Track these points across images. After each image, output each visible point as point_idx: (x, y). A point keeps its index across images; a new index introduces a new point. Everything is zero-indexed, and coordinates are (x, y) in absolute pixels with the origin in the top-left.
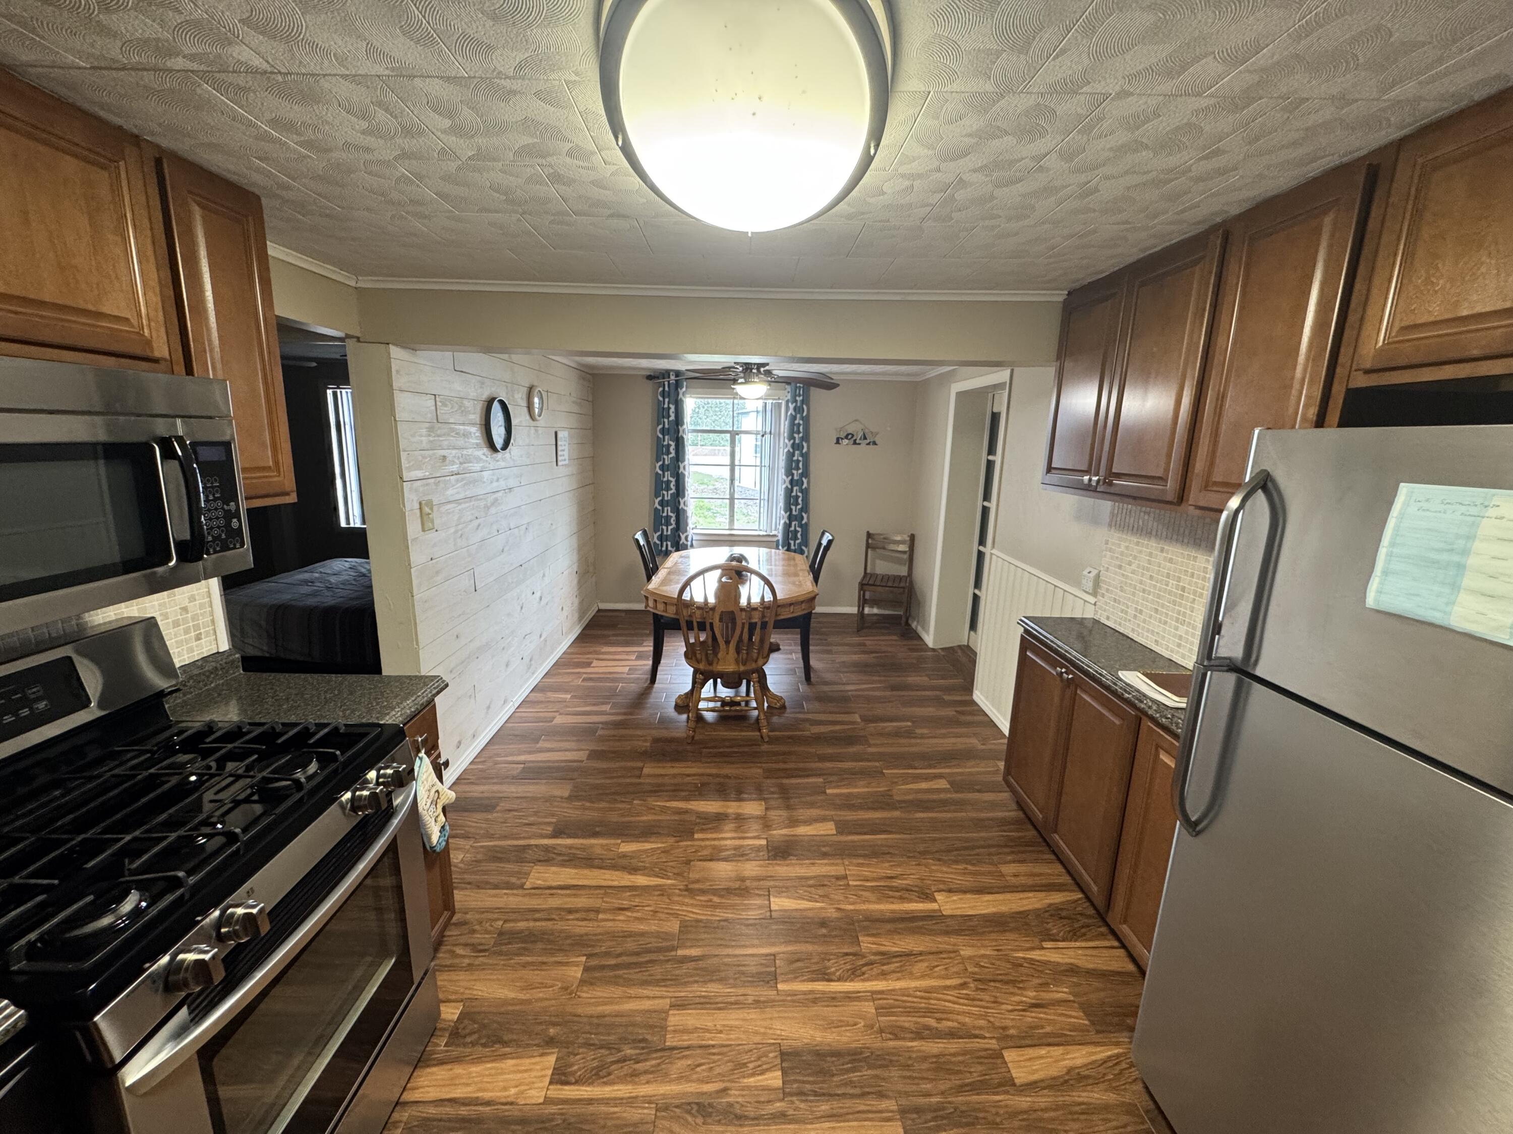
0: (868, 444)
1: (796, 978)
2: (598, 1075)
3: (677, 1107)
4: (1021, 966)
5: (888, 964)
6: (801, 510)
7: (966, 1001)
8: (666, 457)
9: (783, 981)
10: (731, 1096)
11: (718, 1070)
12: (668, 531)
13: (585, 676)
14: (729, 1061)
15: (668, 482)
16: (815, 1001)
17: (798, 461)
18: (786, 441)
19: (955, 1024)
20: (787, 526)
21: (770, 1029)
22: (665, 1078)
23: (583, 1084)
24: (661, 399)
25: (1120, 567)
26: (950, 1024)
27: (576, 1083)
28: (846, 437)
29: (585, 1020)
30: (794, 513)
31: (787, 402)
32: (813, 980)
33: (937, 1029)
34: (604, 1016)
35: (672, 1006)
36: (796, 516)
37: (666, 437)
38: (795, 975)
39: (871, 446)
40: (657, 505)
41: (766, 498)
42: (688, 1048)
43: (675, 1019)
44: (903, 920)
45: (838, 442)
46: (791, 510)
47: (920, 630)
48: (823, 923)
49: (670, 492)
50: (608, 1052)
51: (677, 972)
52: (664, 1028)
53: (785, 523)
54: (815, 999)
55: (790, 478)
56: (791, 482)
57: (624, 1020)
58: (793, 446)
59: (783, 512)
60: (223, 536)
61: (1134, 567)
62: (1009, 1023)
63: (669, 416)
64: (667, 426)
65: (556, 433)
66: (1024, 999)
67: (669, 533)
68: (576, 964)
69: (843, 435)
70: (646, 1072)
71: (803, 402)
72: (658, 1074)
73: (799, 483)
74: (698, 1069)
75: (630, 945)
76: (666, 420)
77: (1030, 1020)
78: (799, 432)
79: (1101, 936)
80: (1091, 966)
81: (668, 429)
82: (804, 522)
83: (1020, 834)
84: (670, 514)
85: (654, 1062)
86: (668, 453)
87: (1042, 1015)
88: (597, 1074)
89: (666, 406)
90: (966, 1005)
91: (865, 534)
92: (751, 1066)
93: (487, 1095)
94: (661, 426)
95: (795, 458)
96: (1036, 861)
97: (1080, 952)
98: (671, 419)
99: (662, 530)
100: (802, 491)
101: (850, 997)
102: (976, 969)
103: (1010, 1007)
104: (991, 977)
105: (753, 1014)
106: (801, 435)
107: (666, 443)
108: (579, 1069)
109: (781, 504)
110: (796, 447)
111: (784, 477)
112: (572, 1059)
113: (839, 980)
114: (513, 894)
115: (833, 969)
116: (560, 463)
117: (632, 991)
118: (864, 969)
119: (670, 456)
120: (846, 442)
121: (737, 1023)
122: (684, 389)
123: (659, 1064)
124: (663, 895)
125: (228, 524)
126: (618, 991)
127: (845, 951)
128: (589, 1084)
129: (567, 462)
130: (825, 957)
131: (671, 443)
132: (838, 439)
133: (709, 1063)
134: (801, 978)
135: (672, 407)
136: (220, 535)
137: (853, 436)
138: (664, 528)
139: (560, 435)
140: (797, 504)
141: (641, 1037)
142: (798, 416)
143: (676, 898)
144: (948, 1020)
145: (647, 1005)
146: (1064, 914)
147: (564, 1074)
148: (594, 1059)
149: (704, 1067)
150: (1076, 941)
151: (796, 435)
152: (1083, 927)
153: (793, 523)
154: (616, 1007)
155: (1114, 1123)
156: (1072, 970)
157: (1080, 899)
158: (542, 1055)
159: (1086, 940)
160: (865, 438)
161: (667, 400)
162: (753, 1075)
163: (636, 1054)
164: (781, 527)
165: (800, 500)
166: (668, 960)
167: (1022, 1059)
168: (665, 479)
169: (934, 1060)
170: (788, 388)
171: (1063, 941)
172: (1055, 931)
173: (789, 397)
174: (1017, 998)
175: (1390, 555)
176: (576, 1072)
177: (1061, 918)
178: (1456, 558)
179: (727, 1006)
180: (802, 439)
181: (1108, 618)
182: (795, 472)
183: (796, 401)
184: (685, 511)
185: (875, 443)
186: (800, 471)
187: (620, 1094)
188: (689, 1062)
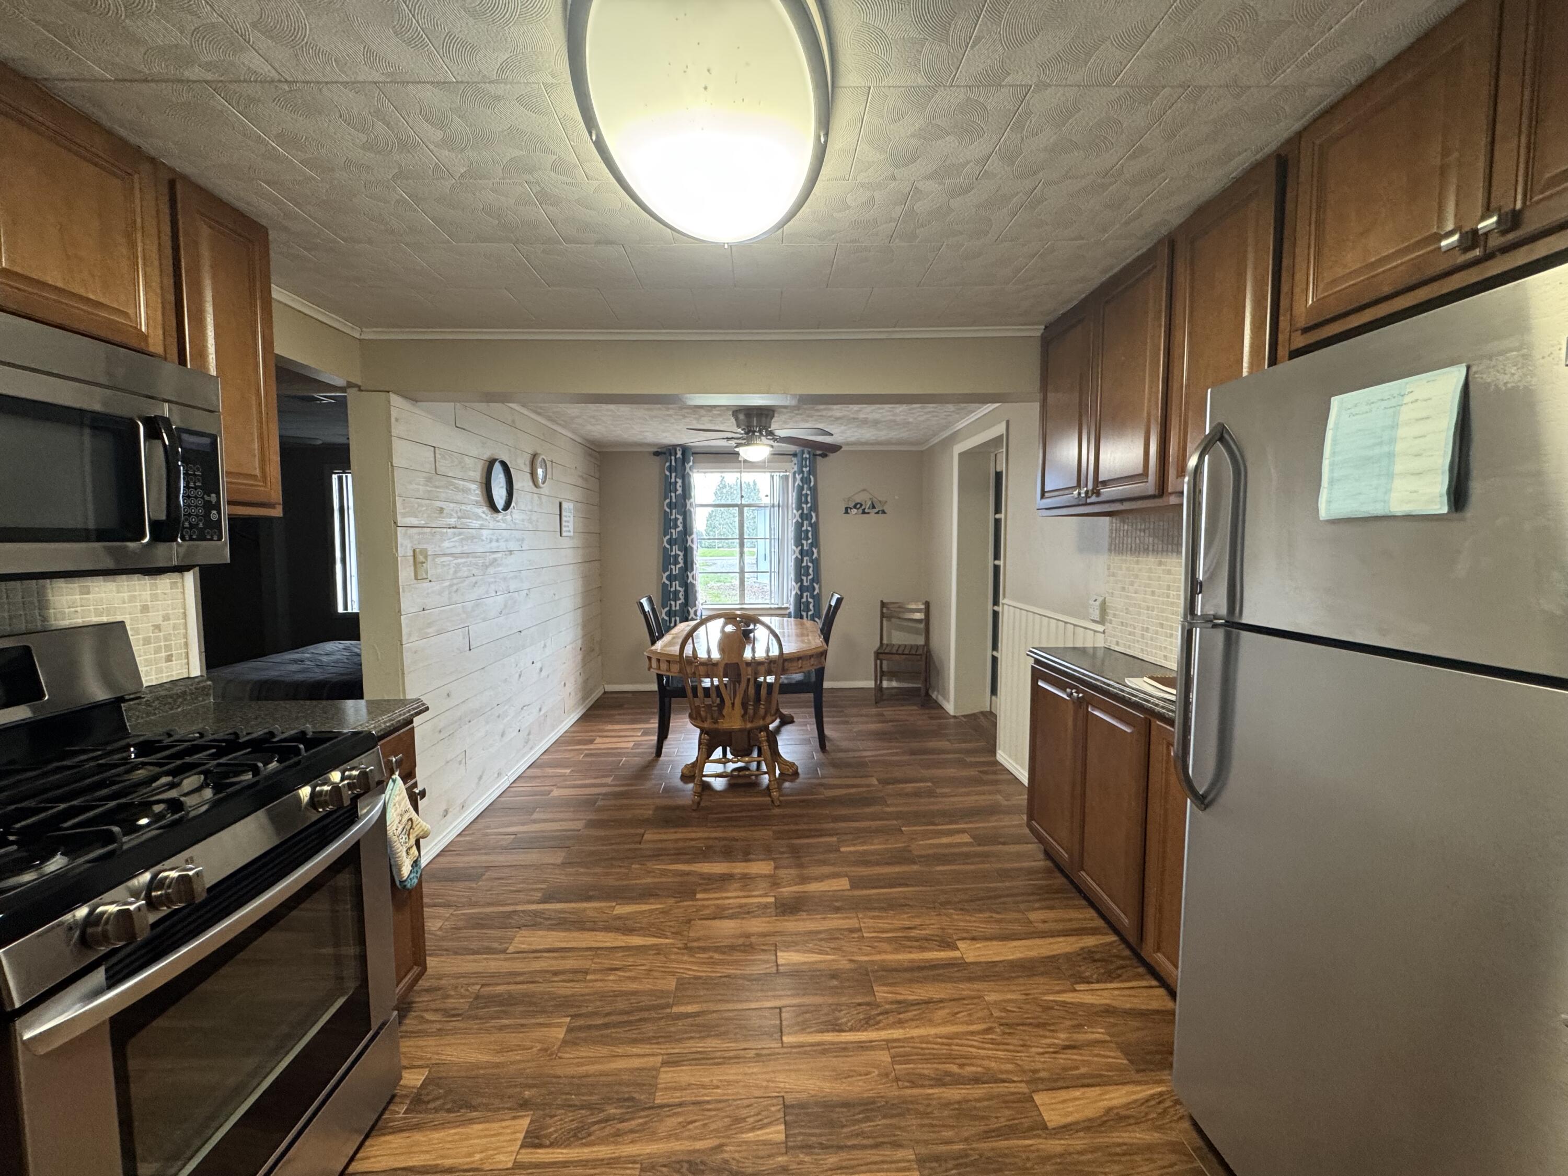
0: (878, 513)
1: (803, 1029)
2: (577, 1136)
3: (664, 1166)
4: (1052, 1008)
5: (904, 1012)
6: (813, 580)
7: (991, 1046)
8: (673, 531)
9: (789, 1034)
10: (726, 1152)
11: (713, 1126)
12: (676, 606)
13: (586, 752)
14: (729, 1117)
15: (676, 556)
16: (824, 1052)
17: (807, 531)
18: (795, 511)
19: (979, 1069)
20: (799, 597)
21: (773, 1082)
22: (653, 1137)
23: (559, 1147)
24: (668, 473)
25: (1123, 589)
26: (974, 1069)
27: (551, 1145)
28: (855, 507)
29: (566, 1081)
30: (805, 584)
31: (794, 473)
32: (822, 1031)
33: (959, 1074)
34: (587, 1076)
35: (664, 1063)
36: (807, 587)
37: (674, 511)
38: (803, 1027)
39: (880, 515)
40: (665, 580)
41: (777, 570)
42: (680, 1105)
43: (667, 1076)
44: (921, 969)
45: (846, 512)
46: (802, 581)
47: (940, 699)
48: (834, 975)
49: (678, 566)
50: (589, 1113)
51: (672, 1029)
52: (655, 1086)
53: (796, 594)
54: (824, 1050)
55: (800, 548)
56: (801, 552)
57: (609, 1079)
58: (801, 516)
59: (793, 583)
60: (201, 525)
61: (1136, 586)
62: (1039, 1066)
63: (676, 490)
64: (674, 500)
65: (560, 504)
66: (1056, 1041)
67: (678, 608)
68: (559, 1025)
69: (851, 505)
70: (632, 1131)
71: (809, 473)
72: (645, 1133)
73: (809, 553)
74: (691, 1126)
75: (621, 1005)
76: (673, 495)
77: (1062, 1061)
78: (807, 503)
79: (1138, 977)
80: (1128, 1006)
81: (676, 503)
82: (815, 593)
83: (1050, 882)
84: (678, 588)
85: (641, 1121)
86: (676, 526)
87: (1075, 1057)
88: (575, 1136)
89: (673, 480)
90: (992, 1050)
91: (879, 604)
92: (751, 1120)
93: (448, 1162)
94: (668, 501)
95: (804, 528)
96: (1067, 907)
97: (1116, 992)
98: (678, 493)
99: (671, 605)
100: (812, 561)
101: (862, 1046)
102: (1003, 1014)
103: (1041, 1050)
104: (1019, 1021)
105: (755, 1069)
106: (809, 505)
107: (673, 517)
108: (556, 1131)
109: (792, 576)
110: (804, 517)
111: (794, 547)
112: (549, 1121)
113: (850, 1030)
114: (495, 959)
115: (844, 1020)
116: (564, 534)
117: (620, 1050)
118: (881, 1017)
119: (678, 530)
120: (854, 511)
121: (735, 1078)
122: (691, 464)
123: (646, 1123)
124: (658, 954)
125: (207, 515)
126: (604, 1051)
127: (857, 1001)
128: (566, 1147)
129: (571, 534)
130: (837, 1007)
131: (678, 516)
132: (846, 509)
133: (703, 1120)
134: (808, 1030)
135: (680, 482)
136: (198, 524)
137: (861, 505)
138: (673, 603)
139: (564, 505)
140: (808, 575)
141: (626, 1096)
142: (805, 486)
143: (673, 957)
144: (972, 1065)
145: (636, 1063)
146: (1097, 956)
147: (537, 1137)
148: (573, 1120)
149: (697, 1124)
150: (1111, 982)
151: (804, 506)
152: (1118, 968)
153: (805, 594)
154: (601, 1067)
155: (1160, 1163)
156: (1109, 1011)
157: (1114, 942)
158: (514, 1118)
159: (1122, 981)
160: (874, 507)
161: (674, 475)
162: (753, 1129)
163: (622, 1114)
164: (792, 599)
165: (811, 571)
166: (662, 1018)
167: (1053, 1101)
168: (673, 553)
169: (957, 1106)
170: (795, 460)
171: (1098, 982)
172: (1087, 974)
173: (796, 469)
174: (1048, 1041)
175: (1332, 464)
176: (551, 1134)
177: (1095, 961)
178: (1386, 449)
179: (725, 1061)
180: (811, 509)
181: (1117, 643)
182: (804, 542)
183: (802, 472)
184: (693, 585)
185: (884, 512)
186: (810, 541)
187: (601, 1155)
188: (681, 1119)
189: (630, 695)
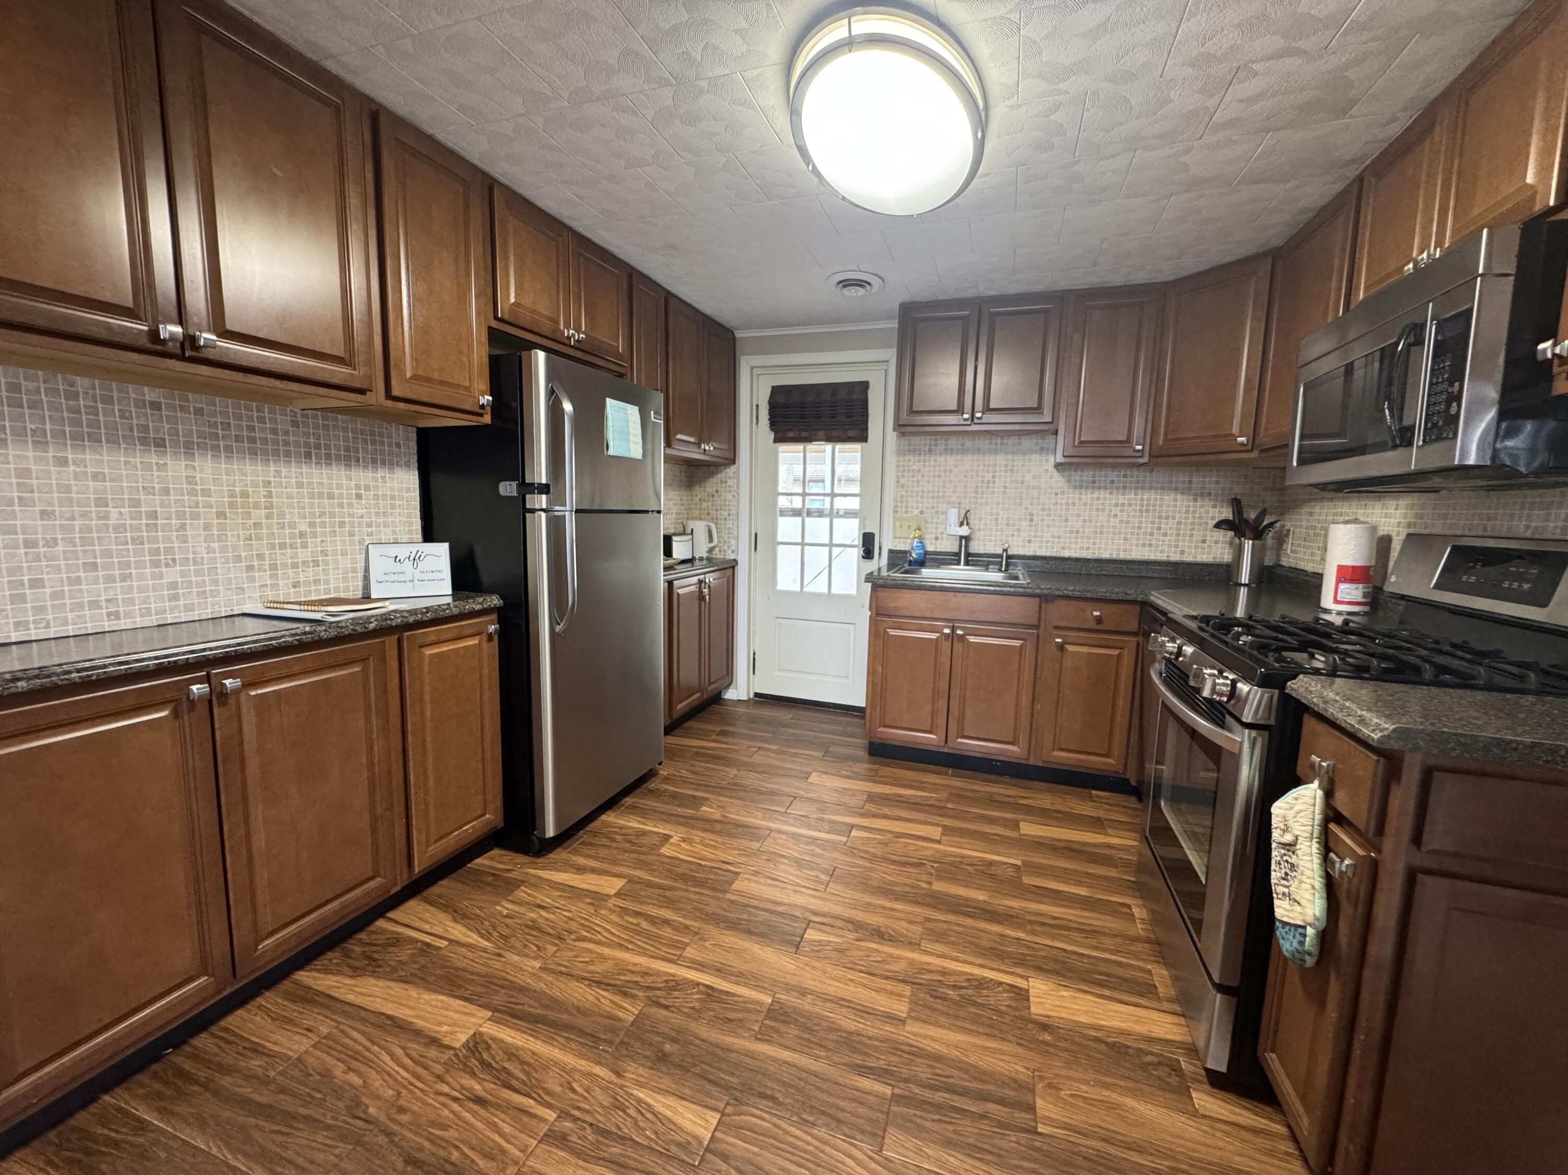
1: (745, 1002)
9: (761, 1004)
16: (740, 974)
21: (799, 966)
22: (912, 962)
23: (992, 980)
27: (1000, 983)
29: (1009, 1037)
32: (728, 993)
34: (986, 1034)
35: (903, 1022)
38: (743, 1008)
42: (887, 978)
43: (901, 1008)
50: (974, 998)
51: (894, 1059)
52: (912, 1002)
54: (740, 977)
57: (959, 1023)
70: (930, 971)
72: (918, 968)
74: (879, 959)
77: (562, 901)
85: (923, 976)
87: (548, 901)
88: (981, 984)
90: (599, 926)
92: (829, 947)
101: (700, 966)
105: (810, 984)
117: (955, 1053)
121: (831, 982)
126: (973, 1059)
127: (665, 1013)
130: (696, 1014)
134: (740, 999)
144: (629, 922)
145: (933, 1031)
147: (1016, 995)
148: (987, 996)
149: (874, 959)
154: (972, 1039)
158: (1048, 1016)
162: (830, 941)
163: (941, 988)
166: (906, 1081)
179: (839, 1001)
187: (954, 963)
188: (887, 967)
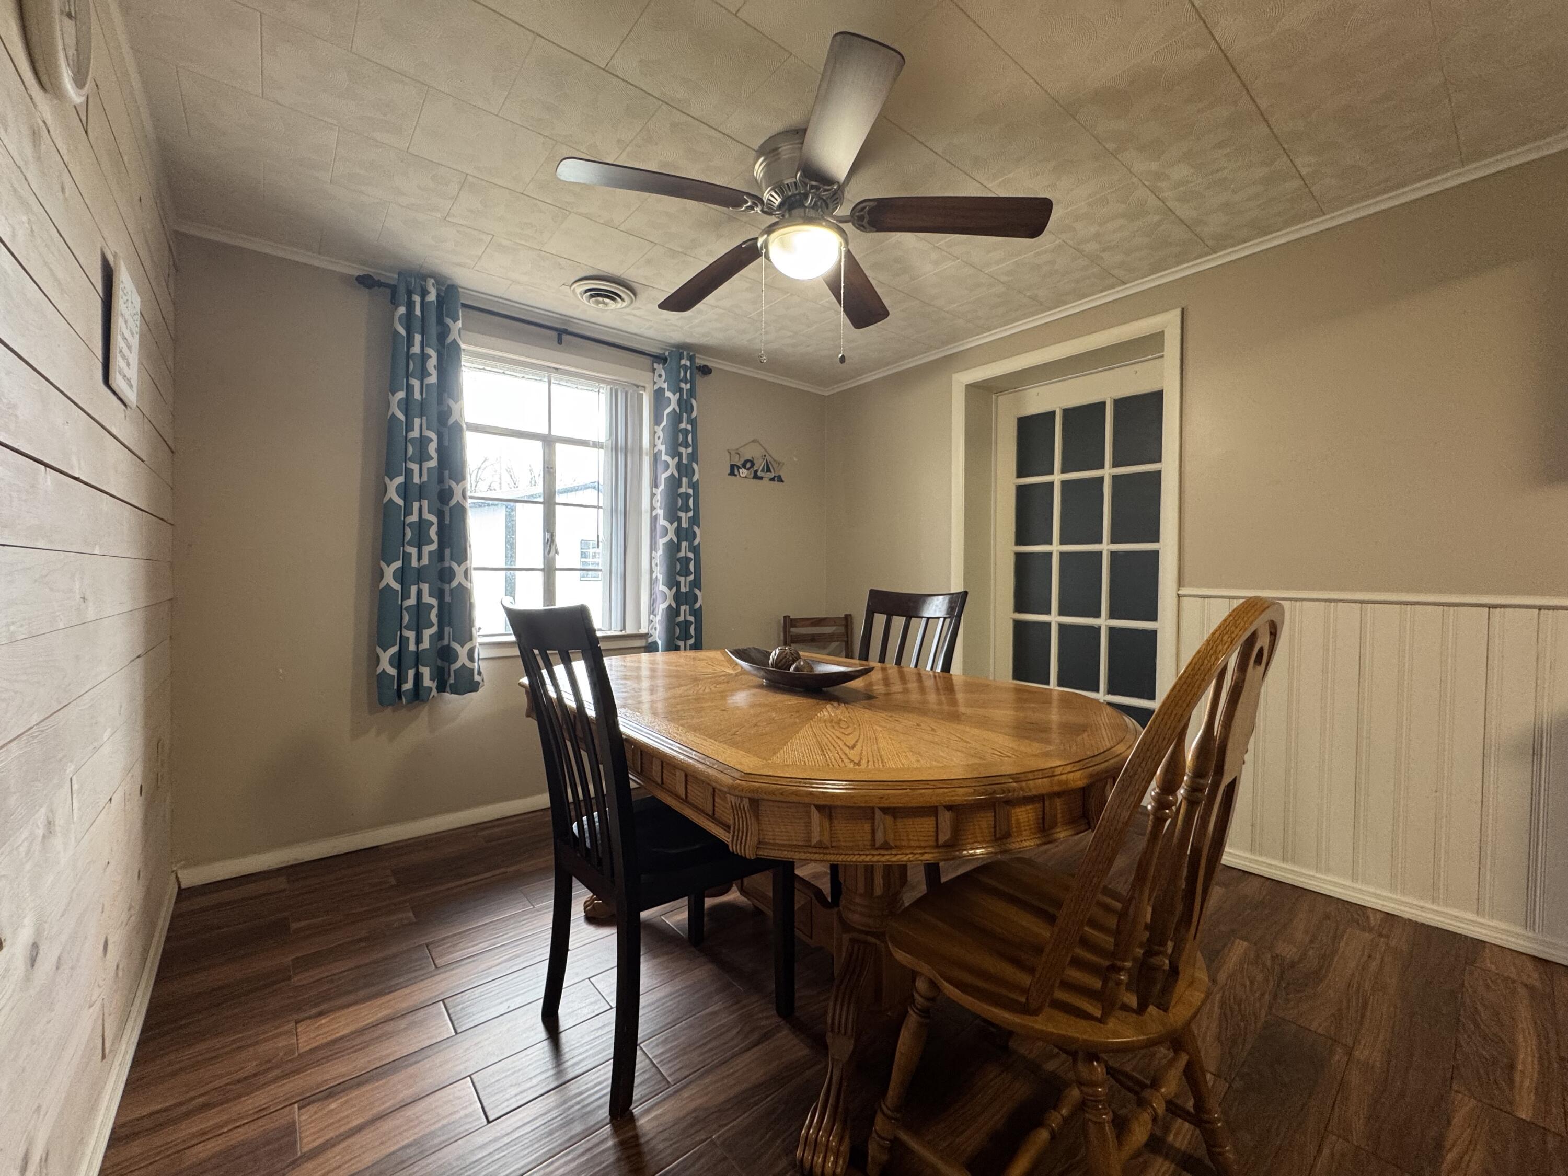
0: (772, 479)
6: (693, 584)
8: (412, 466)
12: (420, 641)
15: (422, 525)
17: (685, 496)
18: (666, 459)
20: (672, 613)
24: (404, 331)
28: (744, 466)
30: (682, 589)
31: (659, 392)
36: (685, 595)
37: (415, 421)
39: (776, 483)
40: (390, 579)
45: (732, 473)
46: (676, 584)
49: (426, 548)
53: (668, 609)
55: (674, 525)
56: (676, 532)
58: (677, 467)
59: (663, 588)
63: (423, 375)
64: (417, 395)
67: (423, 646)
69: (739, 461)
71: (690, 393)
73: (689, 535)
76: (416, 383)
78: (686, 445)
81: (422, 403)
82: (697, 606)
84: (426, 600)
86: (420, 457)
89: (416, 349)
91: (780, 619)
94: (401, 394)
95: (681, 490)
98: (428, 384)
99: (404, 639)
100: (694, 549)
106: (688, 450)
107: (415, 434)
109: (661, 574)
110: (682, 469)
111: (664, 524)
116: (114, 384)
119: (427, 465)
120: (743, 472)
122: (462, 323)
129: (133, 401)
131: (427, 434)
132: (732, 467)
135: (433, 357)
137: (753, 464)
138: (410, 634)
140: (686, 573)
142: (684, 416)
151: (681, 450)
153: (681, 609)
161: (418, 338)
164: (659, 618)
165: (690, 566)
168: (411, 518)
170: (658, 367)
173: (660, 384)
180: (691, 457)
182: (682, 514)
183: (678, 390)
184: (464, 592)
185: (780, 480)
186: (689, 514)
189: (281, 883)
